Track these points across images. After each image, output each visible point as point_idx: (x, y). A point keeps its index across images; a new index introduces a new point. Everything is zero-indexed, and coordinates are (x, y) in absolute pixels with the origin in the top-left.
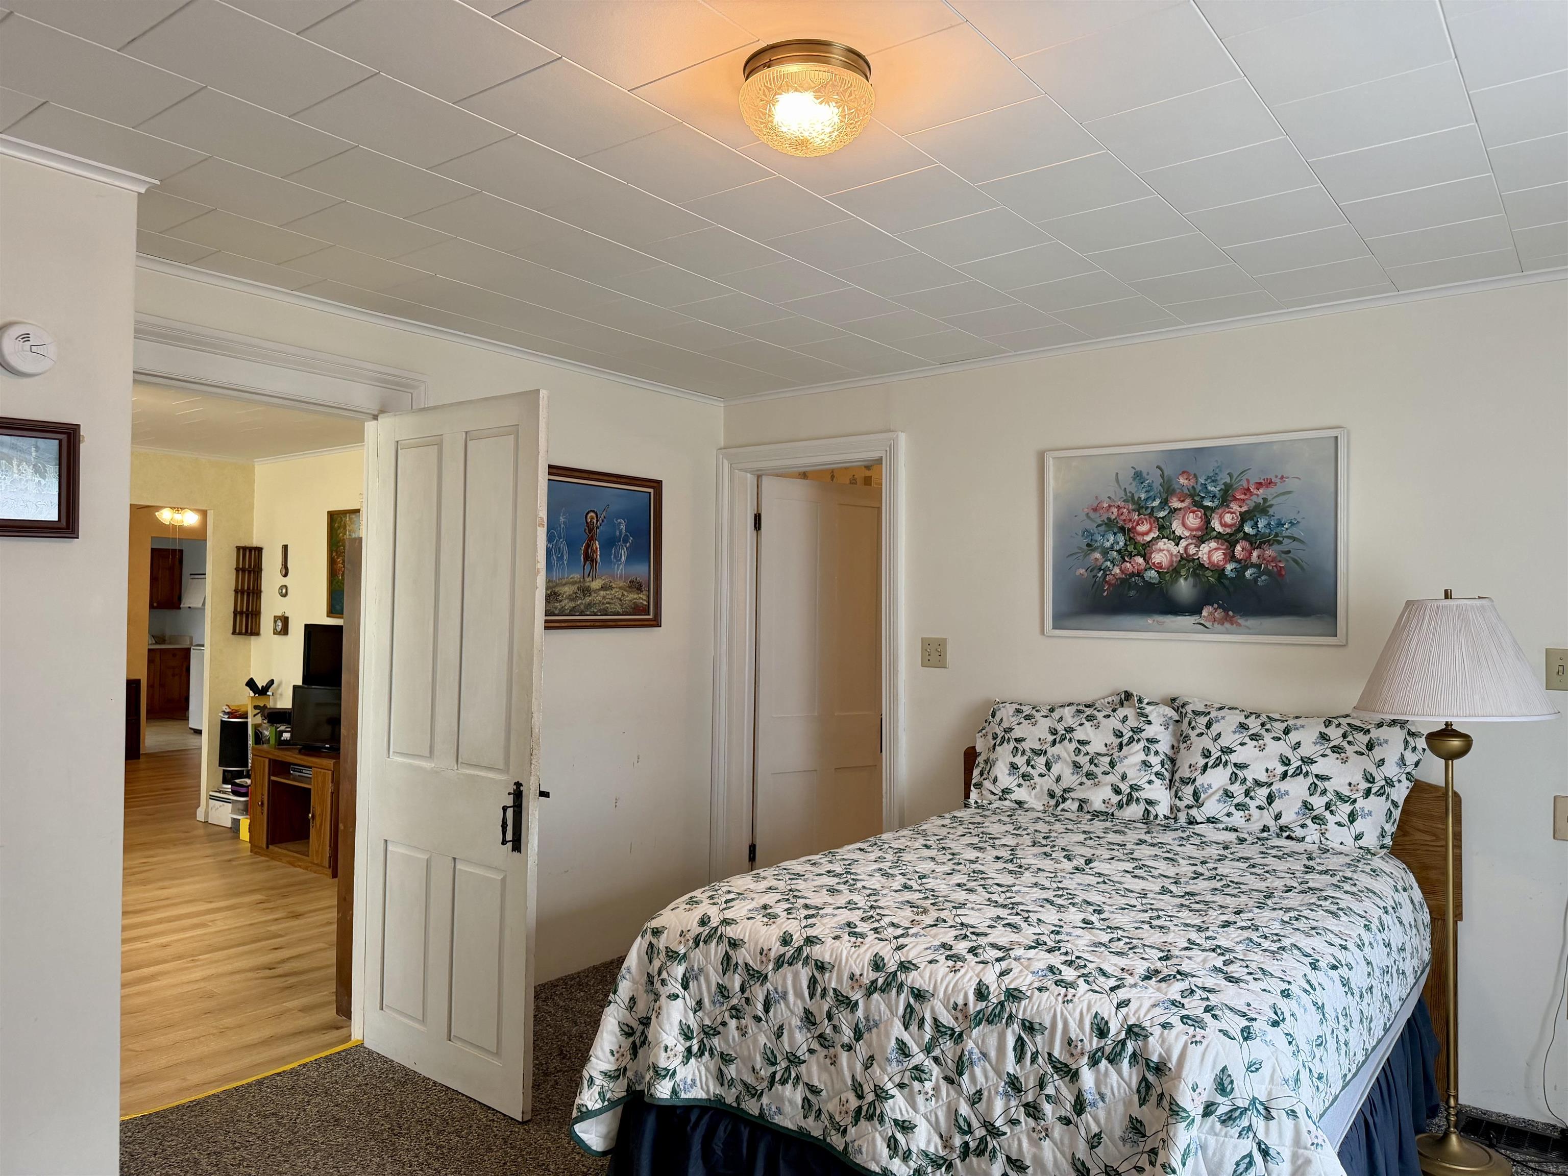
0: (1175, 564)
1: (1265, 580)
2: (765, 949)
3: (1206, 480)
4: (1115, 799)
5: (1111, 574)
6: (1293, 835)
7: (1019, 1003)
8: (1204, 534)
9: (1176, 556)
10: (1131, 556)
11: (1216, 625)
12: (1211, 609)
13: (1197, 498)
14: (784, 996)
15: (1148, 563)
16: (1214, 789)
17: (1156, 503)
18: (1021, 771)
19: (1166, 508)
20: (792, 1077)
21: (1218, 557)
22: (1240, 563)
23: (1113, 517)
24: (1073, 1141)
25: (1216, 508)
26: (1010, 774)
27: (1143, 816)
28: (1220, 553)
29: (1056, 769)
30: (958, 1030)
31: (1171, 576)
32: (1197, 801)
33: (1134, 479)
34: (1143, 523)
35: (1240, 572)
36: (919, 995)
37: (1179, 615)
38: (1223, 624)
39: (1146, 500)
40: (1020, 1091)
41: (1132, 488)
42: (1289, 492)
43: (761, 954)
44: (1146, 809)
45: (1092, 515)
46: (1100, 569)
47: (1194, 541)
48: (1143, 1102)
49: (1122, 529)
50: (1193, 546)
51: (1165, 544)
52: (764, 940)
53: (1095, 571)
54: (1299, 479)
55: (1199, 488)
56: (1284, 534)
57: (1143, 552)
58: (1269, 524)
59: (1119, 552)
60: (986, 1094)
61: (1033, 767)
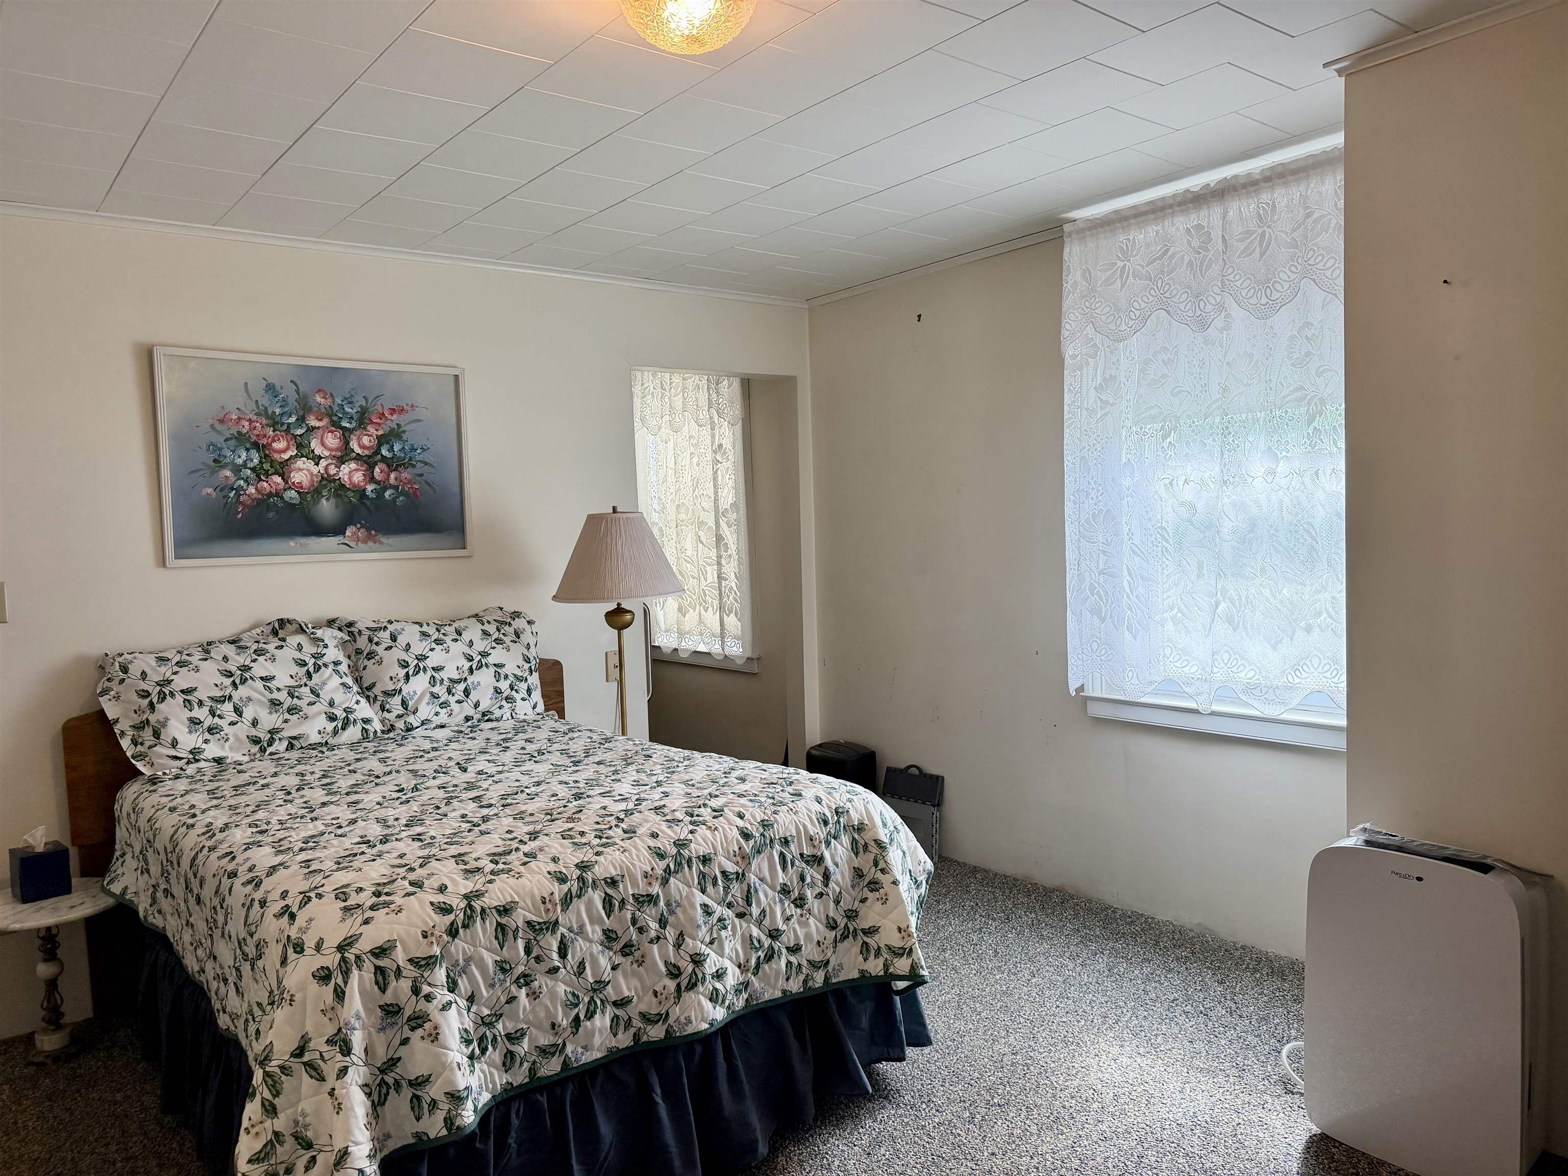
0: (316, 485)
1: (403, 501)
2: (546, 895)
3: (343, 401)
4: (330, 726)
5: (245, 494)
6: (493, 717)
7: (773, 827)
8: (344, 456)
9: (316, 476)
10: (267, 474)
11: (360, 544)
12: (354, 529)
13: (335, 418)
14: (581, 931)
15: (287, 483)
16: (419, 693)
17: (292, 420)
18: (206, 725)
19: (304, 425)
20: (599, 1006)
21: (358, 477)
22: (379, 485)
23: (244, 431)
24: (826, 907)
25: (354, 429)
26: (190, 732)
27: (362, 735)
28: (360, 474)
29: (249, 713)
30: (740, 871)
31: (313, 497)
32: (406, 709)
33: (267, 391)
34: (279, 439)
35: (380, 493)
36: (706, 860)
37: (323, 536)
38: (366, 543)
39: (282, 415)
40: (789, 892)
41: (265, 401)
42: (420, 421)
43: (544, 903)
44: (363, 728)
45: (218, 426)
46: (232, 489)
47: (334, 461)
48: (856, 854)
49: (256, 445)
50: (333, 466)
51: (304, 463)
52: (538, 889)
53: (226, 490)
54: (427, 409)
55: (336, 408)
56: (418, 458)
57: (281, 471)
58: (403, 448)
59: (253, 469)
60: (768, 909)
61: (220, 717)
